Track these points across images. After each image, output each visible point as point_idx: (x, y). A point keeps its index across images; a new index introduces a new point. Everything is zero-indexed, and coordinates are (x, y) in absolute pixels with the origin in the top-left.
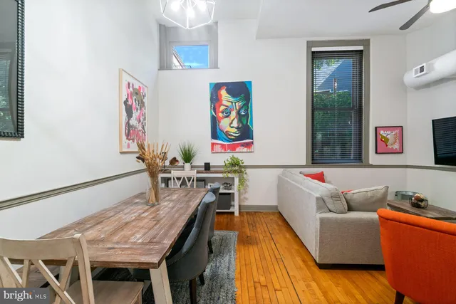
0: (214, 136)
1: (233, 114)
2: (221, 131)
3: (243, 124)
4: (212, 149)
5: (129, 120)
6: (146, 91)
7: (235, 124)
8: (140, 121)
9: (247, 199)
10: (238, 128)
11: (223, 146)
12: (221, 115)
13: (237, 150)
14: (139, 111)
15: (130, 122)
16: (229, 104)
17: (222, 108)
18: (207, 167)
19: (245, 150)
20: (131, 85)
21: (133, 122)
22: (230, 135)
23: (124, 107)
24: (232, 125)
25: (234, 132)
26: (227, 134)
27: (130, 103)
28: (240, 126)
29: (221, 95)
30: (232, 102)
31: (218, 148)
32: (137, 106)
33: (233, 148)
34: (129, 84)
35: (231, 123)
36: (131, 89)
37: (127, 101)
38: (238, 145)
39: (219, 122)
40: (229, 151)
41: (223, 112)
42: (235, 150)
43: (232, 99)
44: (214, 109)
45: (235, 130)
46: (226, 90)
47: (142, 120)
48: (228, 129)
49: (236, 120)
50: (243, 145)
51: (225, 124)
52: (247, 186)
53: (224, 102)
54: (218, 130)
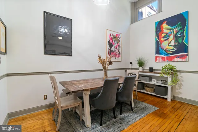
0: (158, 52)
1: (171, 37)
2: (162, 49)
3: (179, 43)
4: (156, 60)
5: (110, 49)
6: (121, 35)
7: (173, 43)
8: (116, 48)
9: (181, 93)
10: (175, 46)
11: (163, 58)
12: (162, 39)
13: (174, 60)
14: (116, 45)
15: (111, 49)
16: (168, 31)
17: (163, 35)
18: (151, 70)
19: (180, 60)
20: (112, 35)
21: (113, 49)
22: (168, 51)
23: (108, 44)
24: (170, 45)
25: (172, 49)
26: (166, 50)
27: (111, 42)
28: (177, 44)
29: (163, 27)
30: (171, 30)
31: (160, 59)
32: (115, 43)
33: (170, 59)
34: (111, 34)
35: (170, 43)
36: (112, 36)
37: (110, 41)
38: (174, 57)
39: (161, 44)
40: (167, 61)
41: (163, 38)
42: (172, 60)
43: (170, 28)
44: (158, 37)
45: (172, 47)
46: (166, 23)
47: (118, 48)
48: (168, 47)
49: (173, 41)
50: (178, 57)
51: (165, 45)
52: (181, 84)
53: (165, 31)
54: (160, 49)
